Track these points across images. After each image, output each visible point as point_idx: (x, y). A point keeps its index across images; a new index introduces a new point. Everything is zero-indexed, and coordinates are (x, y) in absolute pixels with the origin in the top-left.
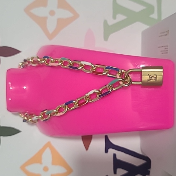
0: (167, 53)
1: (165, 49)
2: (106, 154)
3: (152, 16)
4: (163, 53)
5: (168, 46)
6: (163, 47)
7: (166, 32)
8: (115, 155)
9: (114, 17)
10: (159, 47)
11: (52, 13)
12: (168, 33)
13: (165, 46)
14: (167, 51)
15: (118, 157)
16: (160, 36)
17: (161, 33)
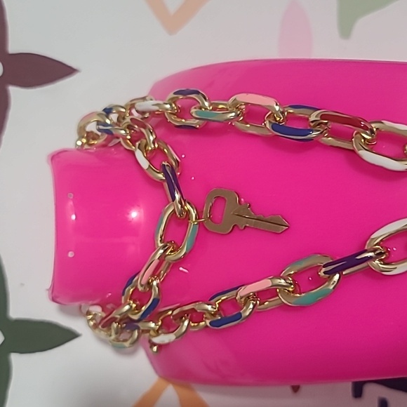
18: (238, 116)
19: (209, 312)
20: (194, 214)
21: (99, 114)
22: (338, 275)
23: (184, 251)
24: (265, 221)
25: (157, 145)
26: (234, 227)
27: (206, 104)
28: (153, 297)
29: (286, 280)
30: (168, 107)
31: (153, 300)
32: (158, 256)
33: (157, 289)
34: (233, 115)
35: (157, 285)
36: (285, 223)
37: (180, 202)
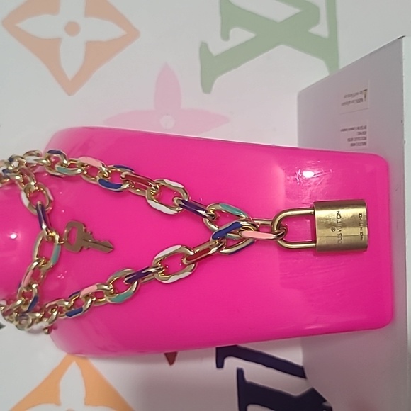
0: (365, 144)
1: (360, 133)
2: (220, 371)
3: (314, 30)
4: (353, 145)
5: (365, 128)
6: (353, 131)
7: (361, 93)
8: (240, 373)
9: (225, 36)
10: (344, 130)
11: (72, 28)
12: (365, 97)
13: (358, 128)
14: (365, 138)
15: (249, 378)
16: (344, 104)
17: (346, 96)
18: (83, 171)
19: (67, 306)
20: (57, 238)
21: (6, 163)
22: (136, 283)
23: (51, 264)
24: (100, 244)
25: (37, 188)
26: (82, 248)
27: (65, 162)
28: (34, 295)
29: (108, 286)
30: (44, 161)
31: (35, 298)
32: (33, 267)
33: (36, 290)
34: (79, 171)
35: (36, 287)
36: (111, 246)
37: (47, 231)
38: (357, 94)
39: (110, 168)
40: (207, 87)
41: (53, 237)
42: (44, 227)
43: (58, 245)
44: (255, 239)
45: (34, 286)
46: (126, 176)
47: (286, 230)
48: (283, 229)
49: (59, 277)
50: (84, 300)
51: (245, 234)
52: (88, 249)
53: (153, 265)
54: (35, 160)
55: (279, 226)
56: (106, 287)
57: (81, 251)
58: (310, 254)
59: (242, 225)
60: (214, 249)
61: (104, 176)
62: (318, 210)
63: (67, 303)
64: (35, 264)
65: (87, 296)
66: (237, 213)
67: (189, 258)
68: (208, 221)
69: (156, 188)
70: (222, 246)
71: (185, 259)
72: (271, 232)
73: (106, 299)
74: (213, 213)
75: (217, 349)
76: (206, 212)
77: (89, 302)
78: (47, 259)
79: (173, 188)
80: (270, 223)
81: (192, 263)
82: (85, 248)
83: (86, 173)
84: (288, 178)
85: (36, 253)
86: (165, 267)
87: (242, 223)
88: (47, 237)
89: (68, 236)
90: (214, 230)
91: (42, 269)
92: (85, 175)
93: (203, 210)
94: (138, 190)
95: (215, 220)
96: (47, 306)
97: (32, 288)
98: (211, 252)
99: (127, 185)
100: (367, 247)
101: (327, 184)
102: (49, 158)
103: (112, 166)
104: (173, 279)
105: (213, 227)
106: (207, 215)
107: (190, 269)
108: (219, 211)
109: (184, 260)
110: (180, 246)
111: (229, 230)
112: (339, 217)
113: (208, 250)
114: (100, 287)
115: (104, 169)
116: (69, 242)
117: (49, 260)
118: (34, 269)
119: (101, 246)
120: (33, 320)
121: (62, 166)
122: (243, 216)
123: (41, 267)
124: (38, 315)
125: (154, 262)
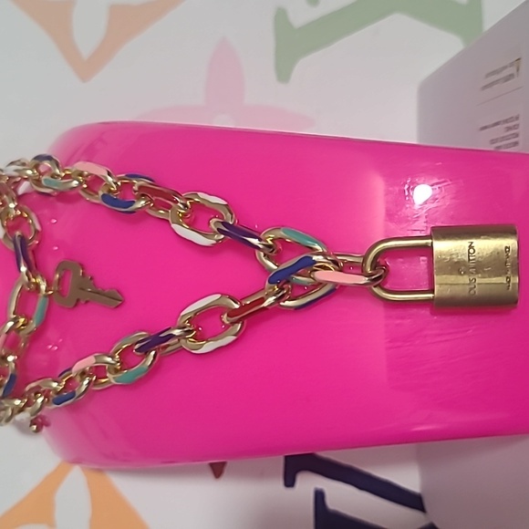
1: (509, 129)
2: (290, 491)
4: (499, 148)
5: (517, 118)
6: (498, 126)
7: (512, 65)
8: (319, 496)
10: (485, 128)
12: (518, 70)
13: (506, 121)
14: (517, 135)
15: (332, 503)
16: (485, 87)
17: (488, 75)
18: (81, 184)
19: (55, 389)
20: (43, 287)
22: (153, 353)
23: (33, 325)
24: (104, 295)
25: (19, 213)
26: (78, 300)
27: (58, 171)
28: (10, 373)
29: (113, 357)
30: (29, 172)
31: (11, 375)
32: (6, 329)
33: (13, 365)
34: (75, 183)
35: (14, 361)
36: (119, 296)
37: (27, 274)
38: (505, 68)
39: (120, 179)
40: (283, 73)
41: (38, 285)
42: (24, 269)
43: (45, 296)
44: (336, 284)
45: (10, 358)
46: (141, 187)
47: (387, 271)
48: (381, 270)
49: (50, 347)
50: (78, 379)
51: (320, 275)
52: (87, 302)
53: (178, 324)
54: (16, 171)
55: (375, 265)
56: (109, 359)
57: (76, 305)
58: (425, 312)
59: (315, 262)
60: (271, 300)
61: (110, 191)
62: (437, 239)
63: (55, 385)
64: (10, 324)
65: (83, 374)
66: (310, 243)
67: (232, 313)
68: (262, 254)
69: (185, 206)
70: (283, 295)
71: (226, 315)
72: (363, 273)
73: (111, 378)
74: (270, 243)
75: (286, 457)
76: (260, 240)
77: (86, 382)
78: (28, 318)
79: (211, 206)
80: (361, 260)
81: (237, 322)
82: (82, 302)
83: (85, 186)
84: (391, 189)
85: (13, 308)
86: (197, 329)
87: (315, 258)
88: (29, 285)
89: (59, 284)
90: (271, 270)
91: (21, 333)
92: (84, 189)
93: (255, 237)
94: (162, 212)
95: (273, 254)
96: (27, 388)
97: (7, 362)
98: (265, 304)
99: (143, 202)
100: (516, 302)
101: (454, 198)
102: (36, 167)
103: (123, 175)
104: (208, 347)
105: (270, 264)
106: (261, 246)
107: (235, 332)
108: (281, 240)
109: (225, 317)
110: (219, 296)
111: (294, 270)
112: (471, 251)
113: (262, 300)
114: (99, 360)
115: (110, 179)
116: (61, 293)
117: (31, 319)
118: (7, 333)
119: (104, 298)
120: (13, 410)
121: (52, 177)
122: (317, 247)
123: (19, 330)
124: (17, 402)
125: (180, 322)
